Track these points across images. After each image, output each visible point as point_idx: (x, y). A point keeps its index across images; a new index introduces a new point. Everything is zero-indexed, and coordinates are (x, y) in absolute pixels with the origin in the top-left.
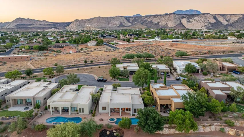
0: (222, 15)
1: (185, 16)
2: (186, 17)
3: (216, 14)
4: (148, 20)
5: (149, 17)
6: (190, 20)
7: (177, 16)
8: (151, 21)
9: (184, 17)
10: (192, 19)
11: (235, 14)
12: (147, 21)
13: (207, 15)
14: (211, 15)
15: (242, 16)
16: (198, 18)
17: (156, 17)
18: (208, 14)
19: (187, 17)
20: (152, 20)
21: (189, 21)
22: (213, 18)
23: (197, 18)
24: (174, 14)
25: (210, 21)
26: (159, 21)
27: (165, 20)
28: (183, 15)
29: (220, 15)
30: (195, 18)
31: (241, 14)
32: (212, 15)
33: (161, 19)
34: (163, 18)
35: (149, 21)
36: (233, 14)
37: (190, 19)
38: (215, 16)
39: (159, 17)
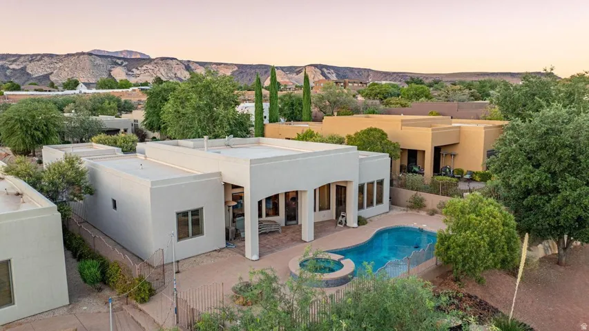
0: (202, 64)
1: (119, 62)
2: (122, 63)
3: (189, 61)
4: (11, 67)
5: (13, 59)
6: (133, 72)
7: (99, 61)
8: (24, 69)
9: (117, 64)
10: (138, 69)
11: (225, 64)
12: (8, 68)
13: (170, 62)
14: (179, 63)
15: (236, 69)
16: (153, 68)
17: (38, 61)
18: (172, 59)
19: (125, 63)
20: (26, 67)
21: (130, 73)
22: (184, 67)
23: (150, 66)
24: (90, 54)
25: (179, 75)
26: (49, 71)
27: (66, 69)
28: (114, 60)
29: (197, 63)
30: (144, 68)
31: (236, 65)
32: (181, 61)
33: (52, 66)
34: (60, 64)
35: (14, 69)
36: (222, 64)
37: (134, 70)
38: (188, 66)
39: (46, 59)
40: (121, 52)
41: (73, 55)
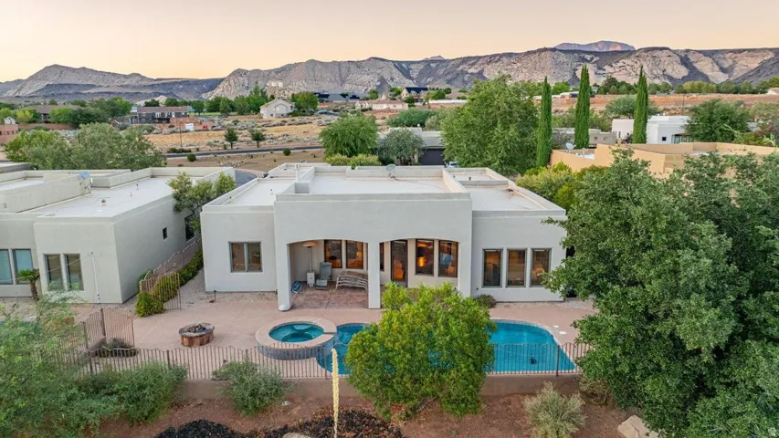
0: (708, 54)
1: (588, 57)
2: (592, 59)
3: (688, 51)
4: (470, 71)
5: (473, 62)
6: (604, 70)
7: (563, 57)
8: (480, 74)
9: (586, 61)
10: (612, 66)
11: (749, 50)
12: (467, 73)
13: (659, 53)
14: (671, 54)
15: (771, 55)
16: (632, 63)
17: (496, 62)
18: (662, 49)
19: (595, 59)
20: (483, 71)
21: (601, 72)
22: (679, 61)
23: (628, 61)
24: (554, 50)
25: (669, 71)
26: (505, 72)
27: (524, 70)
28: (582, 55)
29: (700, 52)
30: (621, 64)
31: (771, 50)
32: (675, 52)
33: (510, 67)
34: (519, 64)
35: (472, 74)
36: (745, 50)
37: (606, 67)
38: (685, 59)
39: (504, 59)
40: (596, 44)
41: (534, 52)
